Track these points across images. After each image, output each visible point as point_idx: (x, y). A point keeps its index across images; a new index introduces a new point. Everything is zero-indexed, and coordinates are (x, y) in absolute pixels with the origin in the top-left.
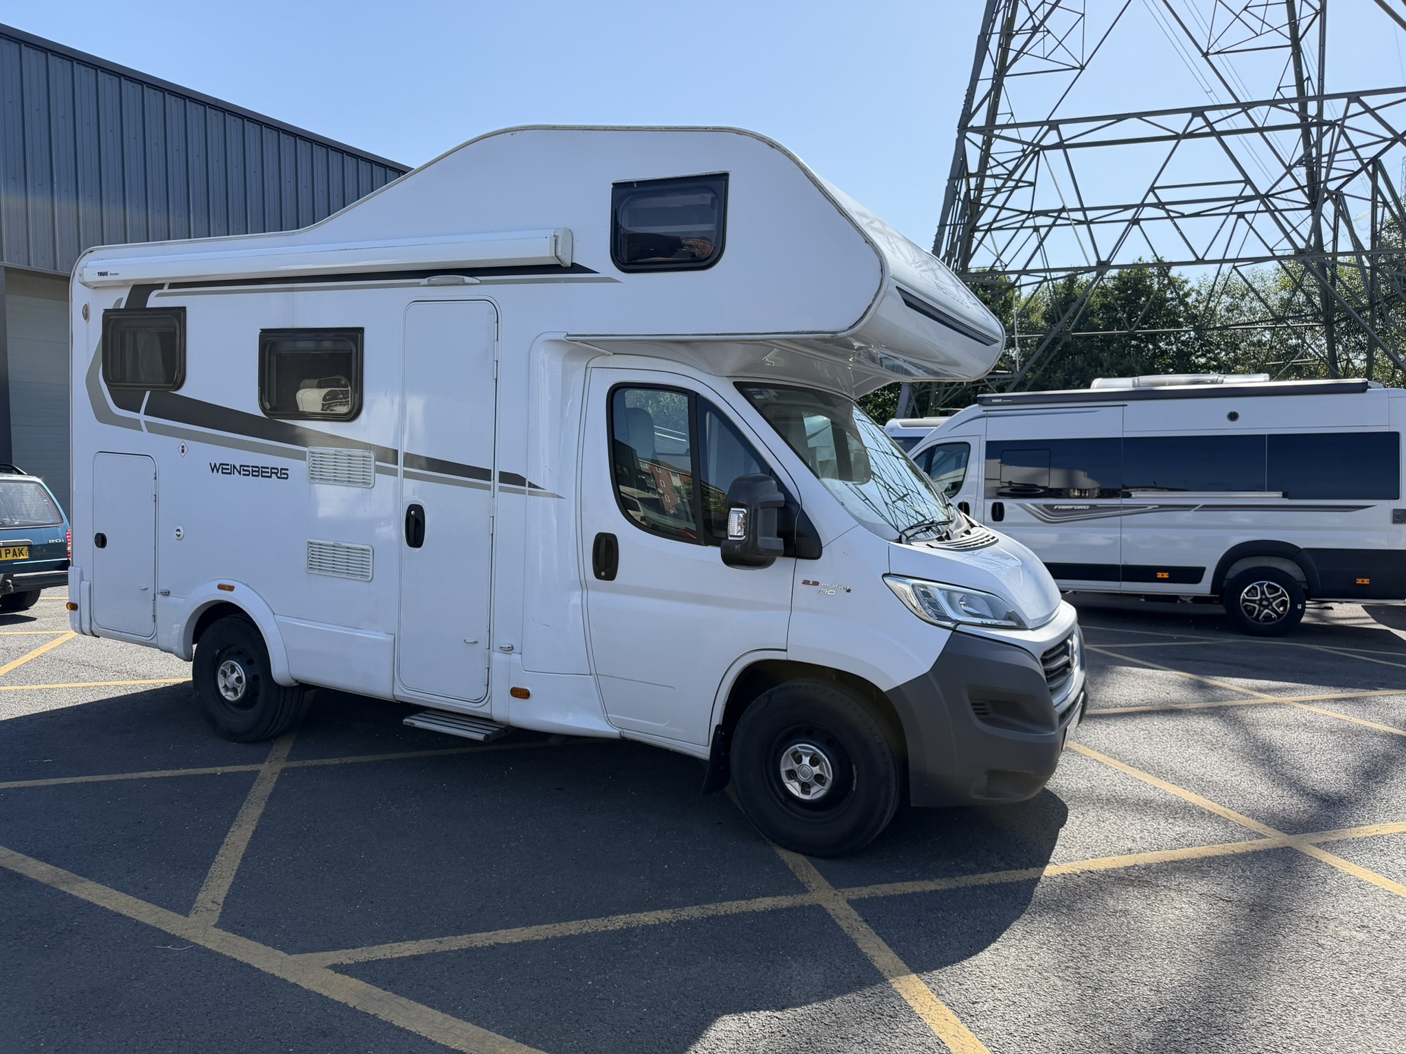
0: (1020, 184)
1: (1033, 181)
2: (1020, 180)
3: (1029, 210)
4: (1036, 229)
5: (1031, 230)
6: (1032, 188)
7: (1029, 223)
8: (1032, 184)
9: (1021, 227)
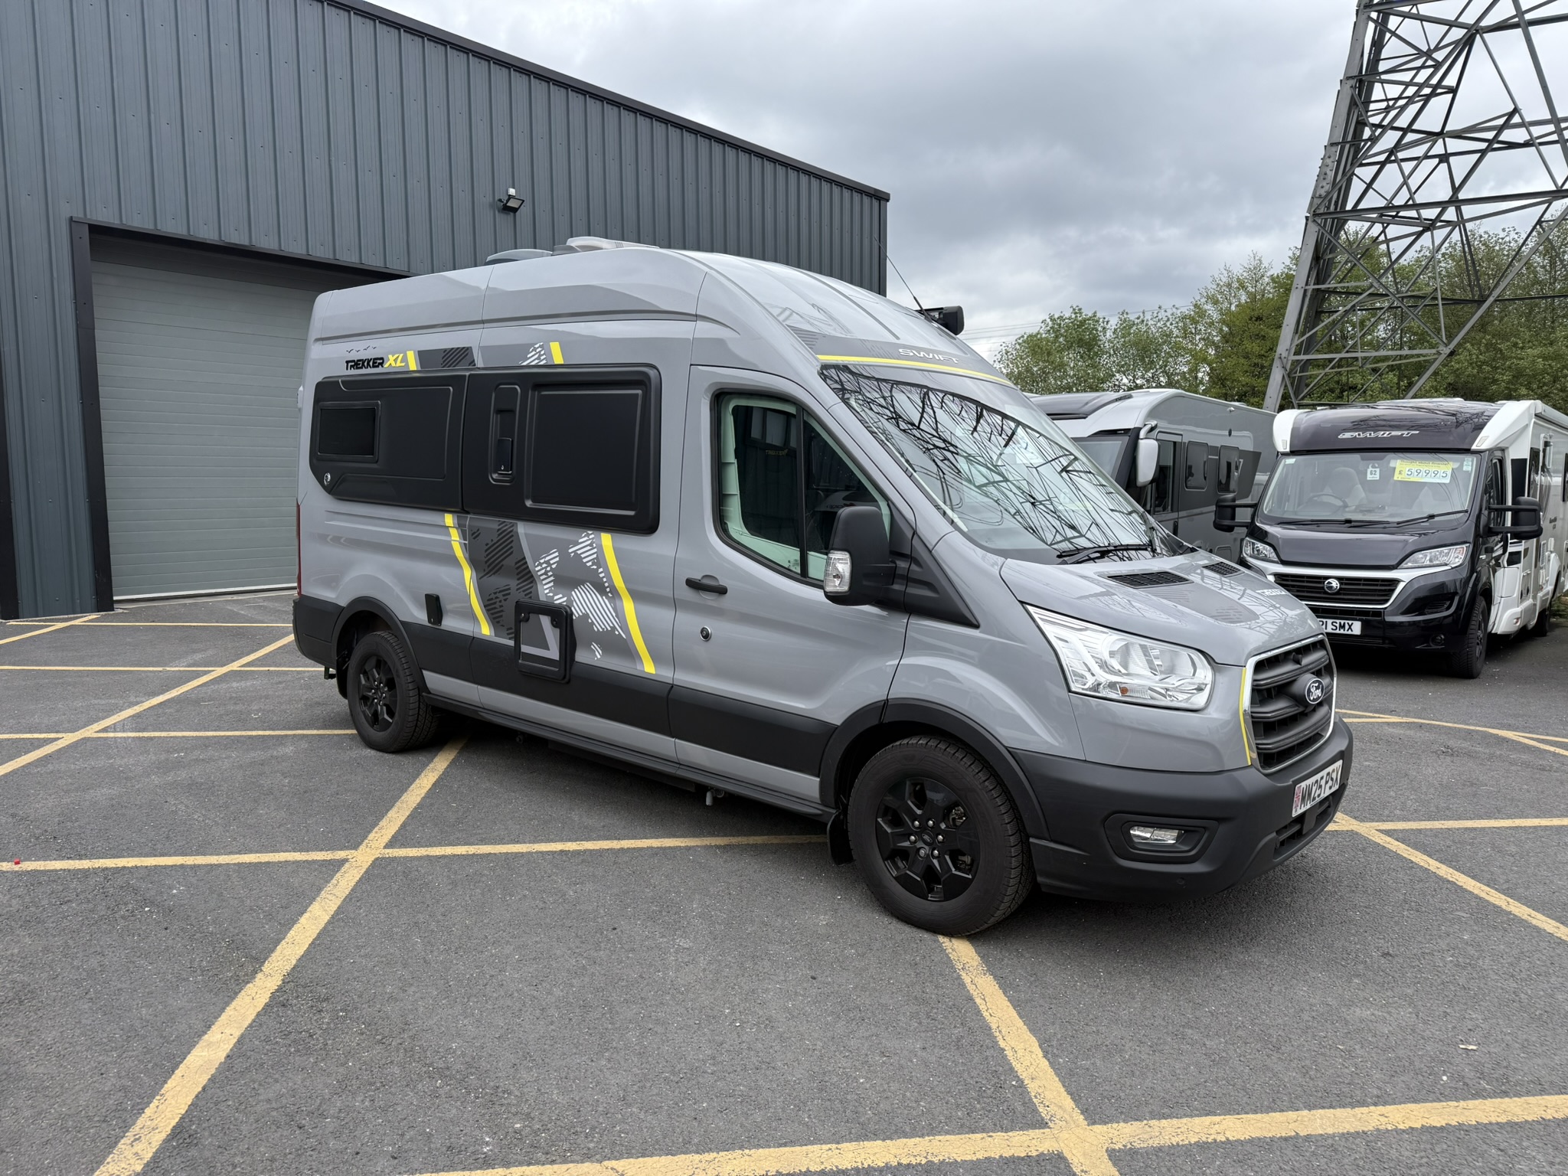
0: (1439, 91)
1: (1454, 84)
2: (1439, 84)
3: (1438, 130)
4: (1444, 158)
5: (1437, 160)
6: (1451, 95)
7: (1438, 149)
8: (1453, 91)
9: (1426, 157)
